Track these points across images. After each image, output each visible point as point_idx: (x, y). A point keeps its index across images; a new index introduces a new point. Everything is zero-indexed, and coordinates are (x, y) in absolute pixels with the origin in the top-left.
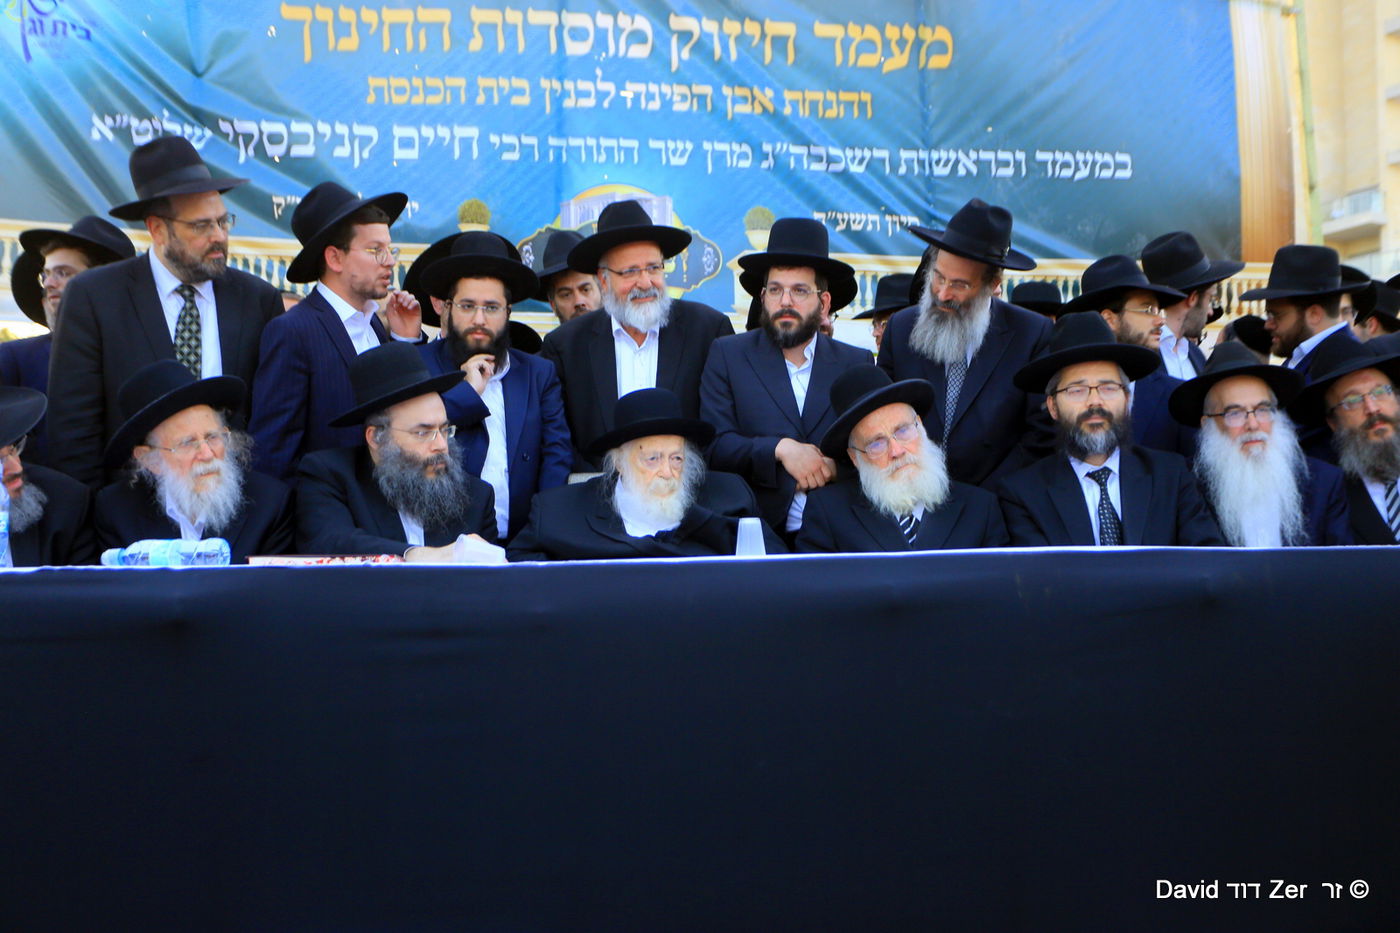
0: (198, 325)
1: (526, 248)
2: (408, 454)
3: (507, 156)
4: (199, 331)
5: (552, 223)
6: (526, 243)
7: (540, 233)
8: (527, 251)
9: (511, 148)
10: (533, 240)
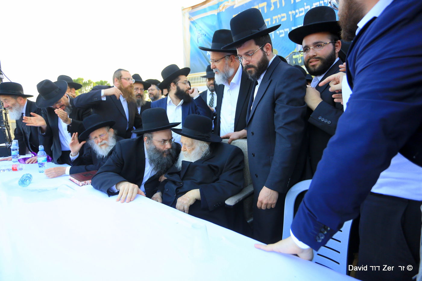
0: (213, 100)
1: (287, 58)
2: (158, 149)
3: (281, 36)
4: (213, 101)
5: (294, 51)
6: (287, 57)
7: (291, 54)
8: (288, 59)
9: (282, 33)
10: (289, 56)
